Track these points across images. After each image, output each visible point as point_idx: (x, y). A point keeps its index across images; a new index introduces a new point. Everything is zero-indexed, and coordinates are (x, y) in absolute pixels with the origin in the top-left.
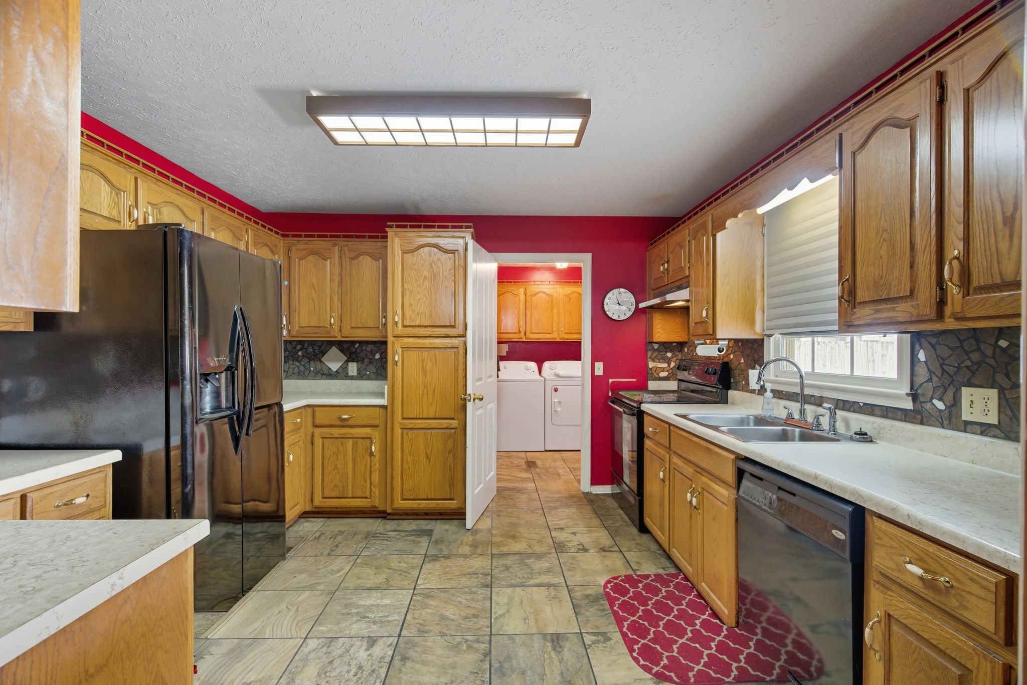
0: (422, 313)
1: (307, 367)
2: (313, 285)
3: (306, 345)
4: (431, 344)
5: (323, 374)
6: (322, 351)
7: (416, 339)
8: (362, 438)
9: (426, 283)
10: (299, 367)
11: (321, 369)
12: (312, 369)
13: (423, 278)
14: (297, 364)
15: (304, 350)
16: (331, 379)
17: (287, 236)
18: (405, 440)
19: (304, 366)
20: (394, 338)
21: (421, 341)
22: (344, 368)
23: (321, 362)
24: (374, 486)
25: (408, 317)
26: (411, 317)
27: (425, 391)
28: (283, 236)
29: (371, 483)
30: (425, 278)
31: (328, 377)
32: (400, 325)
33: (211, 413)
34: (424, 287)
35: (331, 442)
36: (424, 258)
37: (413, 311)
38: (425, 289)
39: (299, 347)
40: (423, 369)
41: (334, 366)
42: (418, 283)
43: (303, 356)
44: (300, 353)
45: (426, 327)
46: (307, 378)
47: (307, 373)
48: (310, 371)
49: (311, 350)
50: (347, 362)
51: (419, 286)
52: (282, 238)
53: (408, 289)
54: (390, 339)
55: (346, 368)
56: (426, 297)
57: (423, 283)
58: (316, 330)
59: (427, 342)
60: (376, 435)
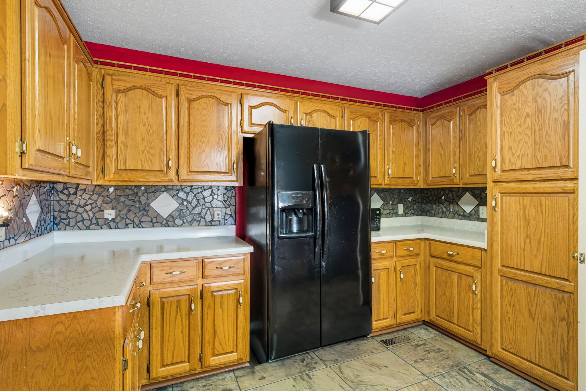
0: (523, 155)
1: (448, 209)
2: (441, 144)
3: (447, 192)
4: (534, 188)
5: (459, 215)
6: (458, 196)
7: (517, 183)
8: (466, 275)
9: (529, 121)
10: (442, 209)
11: (458, 211)
12: (451, 210)
13: (525, 114)
14: (442, 206)
15: (446, 195)
16: (465, 220)
17: (425, 110)
18: (504, 288)
19: (446, 208)
20: (493, 184)
21: (524, 185)
22: (476, 211)
23: (458, 204)
24: (476, 324)
25: (507, 161)
26: (510, 161)
27: (528, 240)
28: (422, 111)
29: (473, 320)
30: (528, 114)
31: (463, 218)
32: (498, 170)
33: (296, 233)
34: (526, 126)
35: (441, 272)
36: (525, 94)
37: (513, 154)
38: (526, 128)
39: (442, 193)
40: (525, 216)
41: (468, 209)
42: (519, 123)
43: (445, 200)
44: (443, 198)
45: (529, 169)
46: (448, 217)
47: (448, 213)
48: (450, 212)
49: (451, 195)
50: (478, 205)
51: (520, 126)
52: (421, 113)
53: (507, 132)
54: (490, 185)
55: (477, 211)
56: (529, 138)
57: (525, 122)
58: (443, 179)
59: (530, 187)
60: (478, 275)
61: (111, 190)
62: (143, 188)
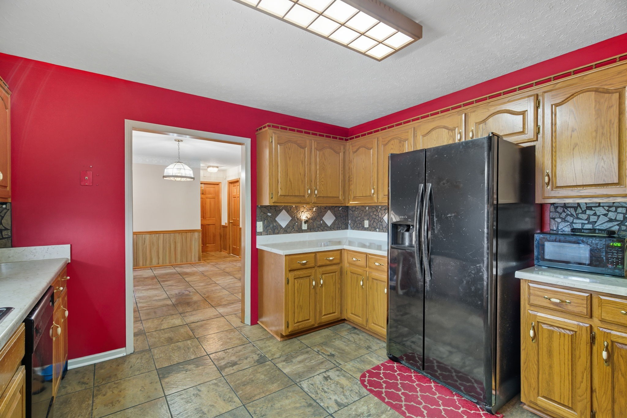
61: (367, 208)
62: (380, 207)
